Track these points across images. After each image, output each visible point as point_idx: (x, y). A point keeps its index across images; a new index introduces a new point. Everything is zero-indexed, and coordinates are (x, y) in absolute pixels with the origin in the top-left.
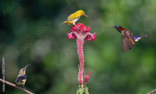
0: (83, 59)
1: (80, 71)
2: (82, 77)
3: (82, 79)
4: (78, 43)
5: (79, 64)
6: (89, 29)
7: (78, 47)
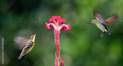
0: (59, 47)
1: (57, 57)
2: (59, 63)
3: (59, 64)
4: (55, 33)
5: (56, 51)
6: (65, 20)
7: (55, 37)
